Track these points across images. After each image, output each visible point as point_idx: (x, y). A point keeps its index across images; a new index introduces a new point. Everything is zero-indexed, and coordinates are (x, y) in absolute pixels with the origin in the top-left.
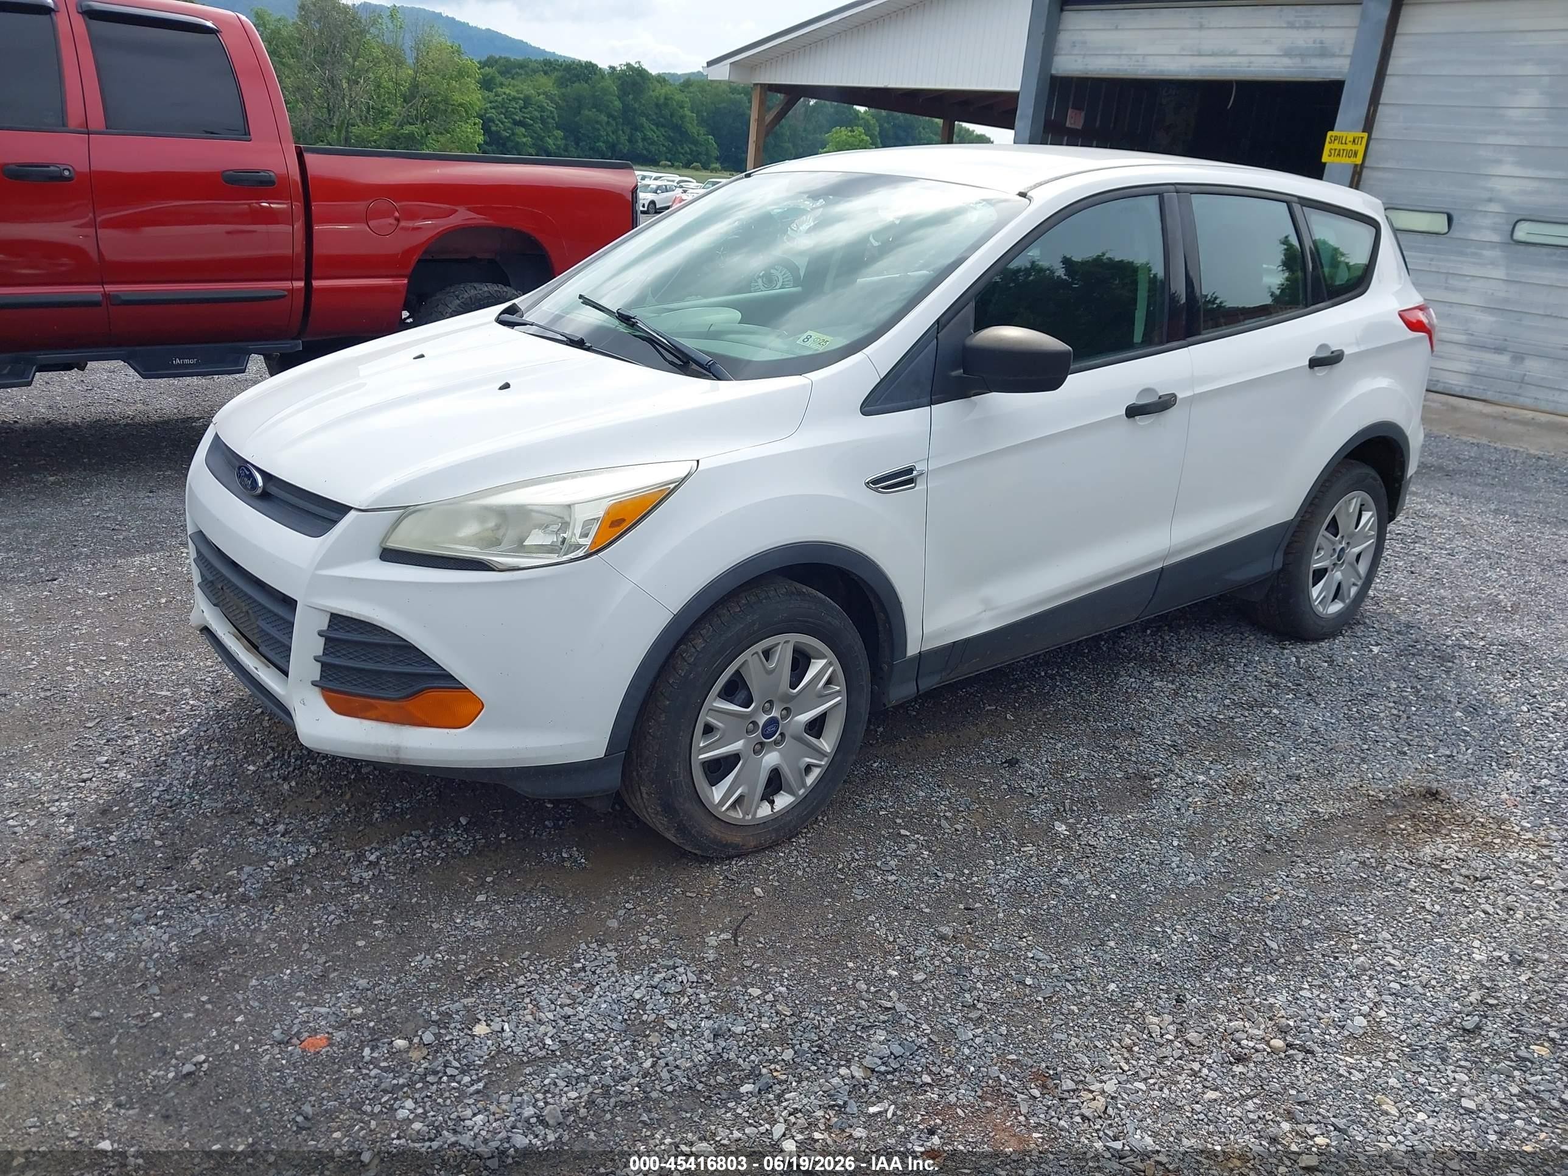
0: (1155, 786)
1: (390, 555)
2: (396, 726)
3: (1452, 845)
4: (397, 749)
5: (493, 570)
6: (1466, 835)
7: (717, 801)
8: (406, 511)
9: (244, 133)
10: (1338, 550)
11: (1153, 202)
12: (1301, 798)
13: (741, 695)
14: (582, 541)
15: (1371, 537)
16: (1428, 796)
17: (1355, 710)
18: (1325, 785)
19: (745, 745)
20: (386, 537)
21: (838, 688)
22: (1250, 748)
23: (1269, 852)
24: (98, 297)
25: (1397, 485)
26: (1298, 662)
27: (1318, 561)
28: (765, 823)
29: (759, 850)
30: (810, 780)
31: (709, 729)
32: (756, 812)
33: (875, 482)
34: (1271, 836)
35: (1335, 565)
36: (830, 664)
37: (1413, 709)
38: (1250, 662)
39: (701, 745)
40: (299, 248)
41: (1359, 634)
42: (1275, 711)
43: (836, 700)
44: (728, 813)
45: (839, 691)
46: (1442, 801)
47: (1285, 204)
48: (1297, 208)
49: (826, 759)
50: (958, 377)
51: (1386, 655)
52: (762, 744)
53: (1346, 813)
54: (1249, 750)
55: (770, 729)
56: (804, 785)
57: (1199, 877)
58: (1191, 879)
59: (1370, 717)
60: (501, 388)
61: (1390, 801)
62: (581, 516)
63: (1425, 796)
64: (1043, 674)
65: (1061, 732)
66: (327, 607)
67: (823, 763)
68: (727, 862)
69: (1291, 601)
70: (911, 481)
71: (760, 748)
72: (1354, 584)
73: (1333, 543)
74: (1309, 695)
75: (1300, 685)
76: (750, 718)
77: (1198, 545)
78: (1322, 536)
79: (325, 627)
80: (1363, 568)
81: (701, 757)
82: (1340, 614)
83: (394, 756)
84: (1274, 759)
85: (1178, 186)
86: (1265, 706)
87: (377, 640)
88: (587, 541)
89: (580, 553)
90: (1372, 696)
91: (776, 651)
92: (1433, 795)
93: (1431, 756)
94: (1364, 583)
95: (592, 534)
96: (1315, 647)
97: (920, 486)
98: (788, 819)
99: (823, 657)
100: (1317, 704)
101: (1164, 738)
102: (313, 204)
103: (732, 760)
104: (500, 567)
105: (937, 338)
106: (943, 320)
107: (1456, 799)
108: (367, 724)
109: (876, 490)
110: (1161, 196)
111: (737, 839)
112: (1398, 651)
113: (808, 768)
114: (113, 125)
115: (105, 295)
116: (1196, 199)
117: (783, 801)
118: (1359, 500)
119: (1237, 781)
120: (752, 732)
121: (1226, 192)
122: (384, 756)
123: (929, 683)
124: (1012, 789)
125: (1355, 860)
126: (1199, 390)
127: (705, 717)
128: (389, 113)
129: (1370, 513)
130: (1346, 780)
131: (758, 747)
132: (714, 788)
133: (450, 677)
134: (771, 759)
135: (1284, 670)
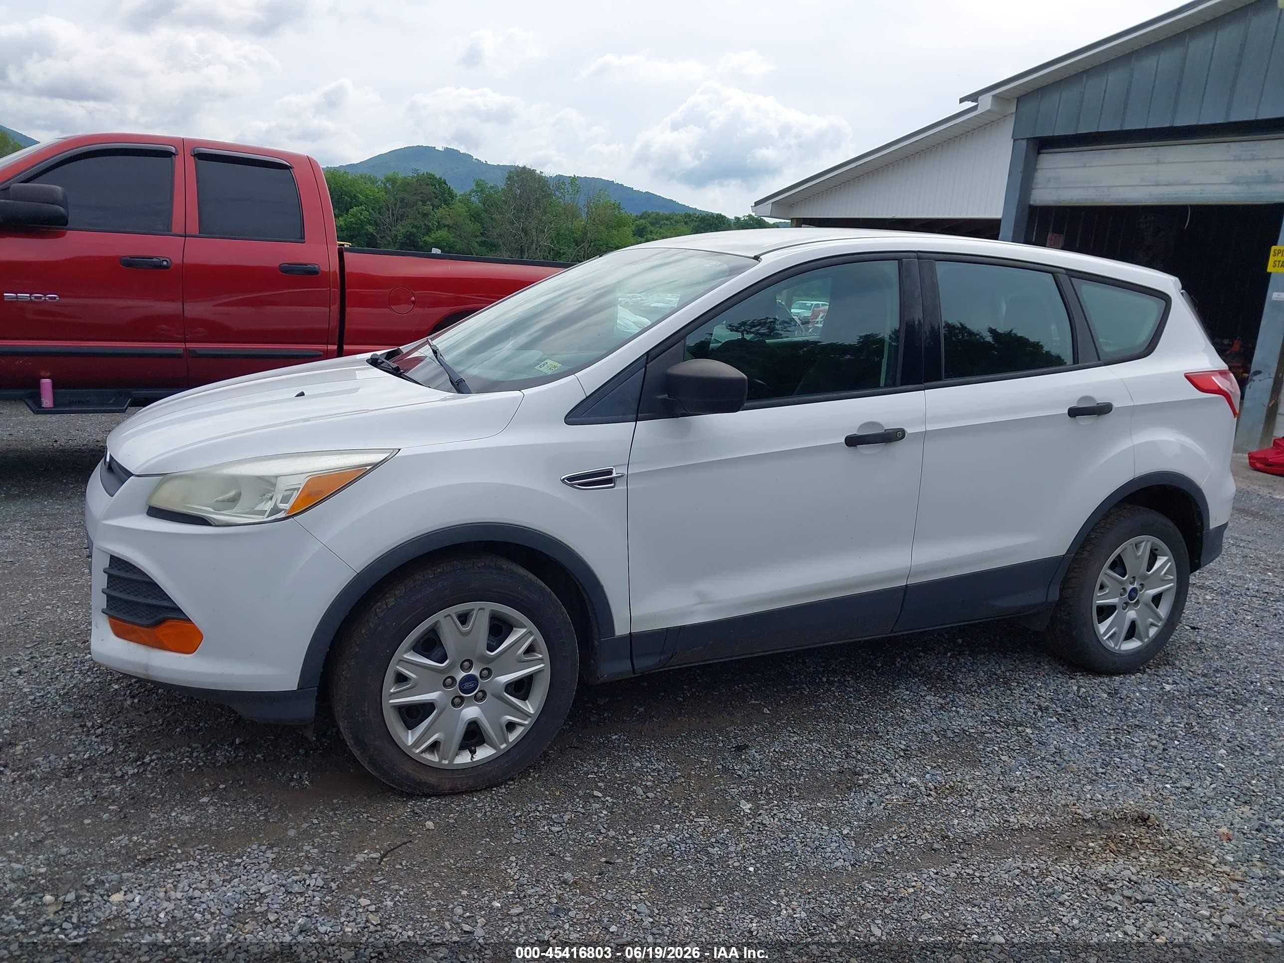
0: (861, 782)
1: (155, 512)
2: (150, 649)
3: (1131, 868)
4: (146, 667)
5: (210, 525)
6: (1156, 861)
7: (410, 743)
8: (165, 477)
9: (301, 238)
10: (1128, 590)
11: (891, 268)
12: (1003, 808)
13: (437, 652)
14: (282, 506)
15: (1170, 581)
16: (1139, 820)
17: (1113, 737)
18: (1036, 799)
19: (440, 697)
20: (150, 497)
21: (540, 656)
22: (982, 760)
23: (935, 850)
24: (181, 351)
25: (1198, 534)
26: (1078, 691)
27: (1100, 598)
28: (464, 770)
29: (455, 793)
30: (513, 737)
31: (401, 679)
32: (454, 759)
33: (571, 479)
34: (947, 837)
35: (1127, 603)
36: (530, 633)
37: (1176, 742)
38: (1032, 687)
39: (392, 691)
40: (335, 323)
41: (1161, 673)
42: (1028, 731)
43: (540, 665)
44: (423, 755)
45: (541, 659)
46: (1148, 827)
47: (1051, 275)
48: (1064, 279)
49: (529, 719)
50: (664, 400)
51: (1176, 693)
52: (462, 698)
53: (1039, 826)
54: (980, 761)
55: (467, 685)
56: (506, 740)
57: (847, 863)
58: (837, 864)
59: (1127, 746)
60: (298, 396)
61: (1097, 821)
62: (283, 485)
63: (1136, 820)
64: (824, 679)
65: (806, 729)
66: (107, 549)
67: (526, 722)
68: (424, 799)
69: (1074, 633)
70: (610, 481)
71: (457, 702)
72: (1152, 625)
73: (1121, 583)
74: (1074, 720)
75: (1069, 711)
76: (449, 672)
77: (945, 569)
78: (1106, 574)
79: (107, 566)
80: (1163, 610)
81: (391, 701)
82: (1136, 652)
83: (145, 672)
84: (998, 770)
85: (919, 254)
86: (1021, 725)
87: (135, 577)
88: (287, 506)
89: (281, 515)
90: (1141, 727)
91: (472, 615)
92: (1143, 820)
93: (1168, 786)
94: (1166, 625)
95: (292, 501)
96: (1106, 680)
97: (620, 487)
98: (488, 769)
99: (523, 626)
100: (1078, 729)
101: (900, 743)
102: (347, 290)
103: (426, 709)
104: (217, 523)
105: (646, 367)
106: (652, 354)
107: (1166, 827)
108: (132, 646)
109: (572, 485)
110: (899, 260)
111: (432, 780)
112: (1192, 691)
113: (511, 726)
114: (206, 230)
115: (186, 349)
116: (941, 268)
117: (484, 753)
118: (1149, 544)
119: (947, 786)
120: (451, 685)
121: (982, 262)
122: (139, 672)
123: (644, 663)
124: (725, 769)
125: (1018, 868)
126: (930, 428)
127: (395, 667)
128: (564, 254)
129: (1165, 558)
130: (1060, 797)
131: (457, 700)
132: (410, 731)
133: (178, 610)
134: (471, 712)
135: (1061, 697)
